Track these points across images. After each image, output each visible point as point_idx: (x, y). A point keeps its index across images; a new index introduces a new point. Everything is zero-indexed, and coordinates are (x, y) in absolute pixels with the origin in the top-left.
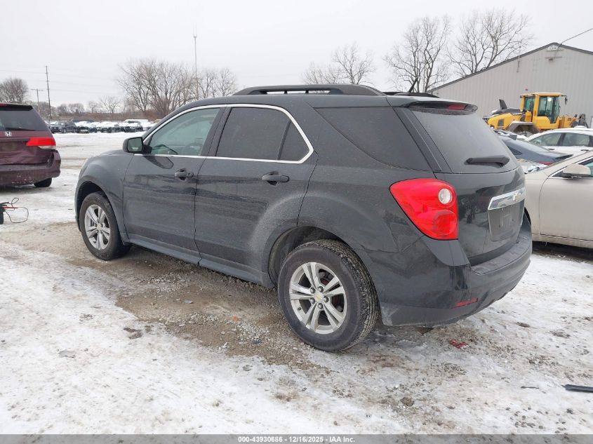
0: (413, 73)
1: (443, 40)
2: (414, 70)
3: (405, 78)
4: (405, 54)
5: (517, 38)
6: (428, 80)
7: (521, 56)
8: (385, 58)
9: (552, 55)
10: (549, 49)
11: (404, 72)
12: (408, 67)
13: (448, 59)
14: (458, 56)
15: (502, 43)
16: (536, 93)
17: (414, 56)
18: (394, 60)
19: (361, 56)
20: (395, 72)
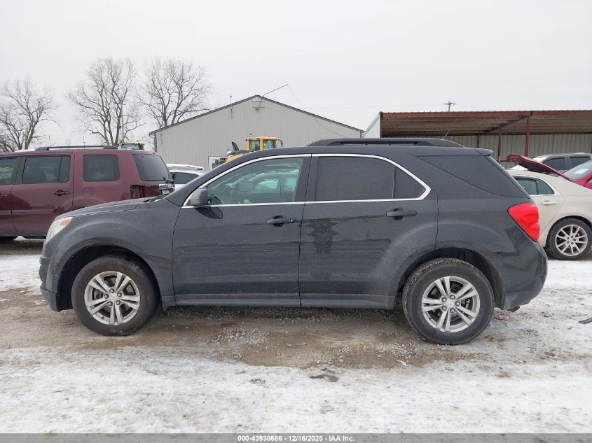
0: (102, 113)
1: (129, 81)
2: (103, 110)
3: (94, 117)
4: (92, 92)
5: (198, 85)
6: (119, 121)
7: (233, 104)
8: (68, 96)
9: (257, 105)
10: (254, 100)
11: (93, 112)
12: (96, 107)
13: (138, 100)
14: (147, 98)
15: (186, 90)
16: (260, 137)
17: (101, 96)
18: (79, 99)
19: (38, 91)
20: (82, 111)
